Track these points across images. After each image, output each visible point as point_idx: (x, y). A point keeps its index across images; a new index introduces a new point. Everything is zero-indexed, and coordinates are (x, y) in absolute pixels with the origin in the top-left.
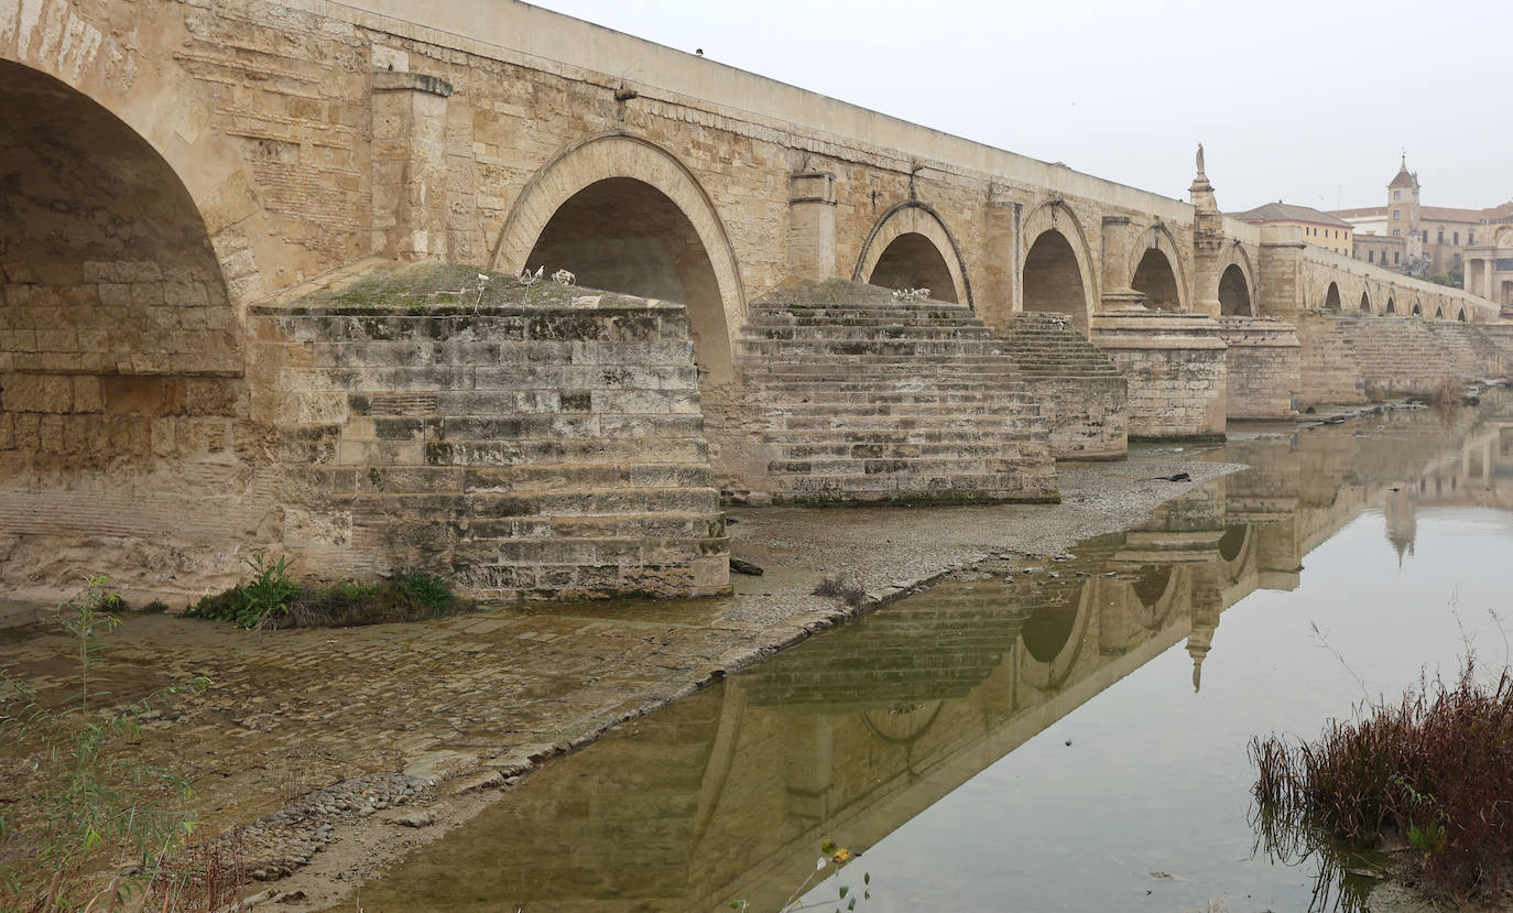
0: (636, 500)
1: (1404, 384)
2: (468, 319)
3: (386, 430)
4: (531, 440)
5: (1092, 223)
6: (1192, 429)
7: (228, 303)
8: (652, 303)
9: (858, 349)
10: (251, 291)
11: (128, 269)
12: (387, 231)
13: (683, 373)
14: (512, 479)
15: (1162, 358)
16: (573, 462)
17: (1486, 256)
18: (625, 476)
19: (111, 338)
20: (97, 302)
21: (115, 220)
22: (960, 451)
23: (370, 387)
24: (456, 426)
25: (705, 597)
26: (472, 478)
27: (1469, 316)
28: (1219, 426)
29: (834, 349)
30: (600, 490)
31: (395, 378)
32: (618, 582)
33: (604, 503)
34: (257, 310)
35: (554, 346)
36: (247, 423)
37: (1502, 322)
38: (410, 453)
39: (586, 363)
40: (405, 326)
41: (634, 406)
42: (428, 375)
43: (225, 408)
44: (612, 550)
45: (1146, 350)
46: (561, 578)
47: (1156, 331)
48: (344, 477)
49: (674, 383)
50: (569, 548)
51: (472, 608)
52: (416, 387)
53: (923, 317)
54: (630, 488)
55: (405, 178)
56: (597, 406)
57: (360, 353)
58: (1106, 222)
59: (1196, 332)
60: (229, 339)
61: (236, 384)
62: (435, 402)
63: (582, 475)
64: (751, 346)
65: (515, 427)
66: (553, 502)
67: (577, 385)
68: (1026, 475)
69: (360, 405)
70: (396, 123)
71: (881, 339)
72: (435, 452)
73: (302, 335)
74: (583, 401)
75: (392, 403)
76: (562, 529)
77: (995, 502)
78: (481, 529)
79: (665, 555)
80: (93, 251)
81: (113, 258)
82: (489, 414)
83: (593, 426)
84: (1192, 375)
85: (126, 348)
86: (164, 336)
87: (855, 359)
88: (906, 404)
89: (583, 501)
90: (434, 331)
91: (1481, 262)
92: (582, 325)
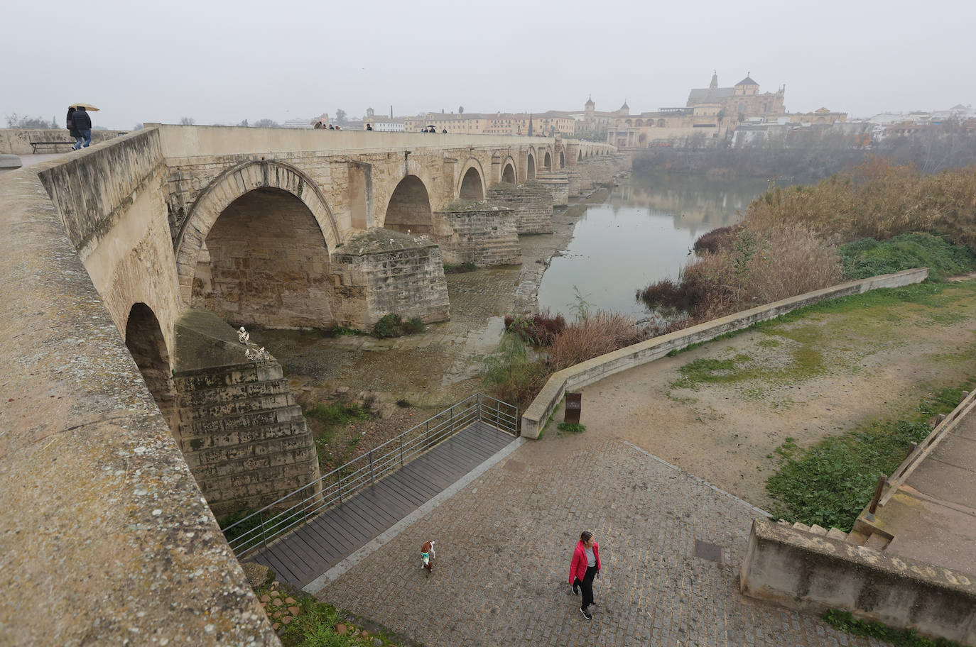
0: (506, 247)
1: (600, 181)
2: (475, 213)
3: (460, 235)
4: (487, 236)
5: (536, 150)
6: (560, 204)
7: (430, 212)
8: (508, 209)
9: (511, 200)
10: (433, 209)
11: (408, 205)
12: (448, 192)
13: (514, 222)
14: (484, 243)
15: (553, 186)
16: (494, 240)
17: (614, 131)
18: (504, 242)
19: (403, 218)
20: (400, 211)
21: (409, 197)
22: (533, 223)
23: (457, 227)
24: (473, 234)
25: (518, 264)
26: (477, 244)
27: (609, 152)
28: (566, 203)
29: (506, 200)
30: (500, 245)
31: (462, 225)
32: (503, 262)
33: (500, 248)
34: (435, 213)
35: (491, 218)
36: (433, 235)
37: (618, 154)
38: (465, 240)
39: (496, 221)
40: (463, 215)
41: (505, 229)
42: (468, 224)
43: (428, 232)
44: (502, 256)
45: (549, 184)
46: (494, 262)
47: (552, 179)
48: (454, 245)
49: (513, 224)
50: (495, 256)
51: (479, 268)
52: (466, 227)
53: (524, 192)
54: (505, 244)
55: (452, 181)
56: (498, 229)
57: (455, 220)
58: (540, 148)
59: (562, 179)
60: (430, 219)
61: (430, 227)
62: (469, 229)
63: (496, 243)
64: (488, 200)
65: (484, 234)
66: (491, 248)
67: (495, 225)
68: (546, 227)
69: (455, 231)
70: (450, 169)
71: (516, 198)
72: (469, 239)
73: (444, 217)
74: (496, 228)
75: (461, 230)
76: (493, 253)
77: (538, 234)
78: (479, 254)
79: (511, 257)
80: (401, 201)
81: (406, 203)
82: (479, 232)
83: (498, 233)
84: (561, 190)
85: (405, 220)
86: (415, 217)
87: (510, 202)
88: (522, 213)
89: (496, 247)
90: (469, 216)
91: (613, 133)
92: (495, 214)
